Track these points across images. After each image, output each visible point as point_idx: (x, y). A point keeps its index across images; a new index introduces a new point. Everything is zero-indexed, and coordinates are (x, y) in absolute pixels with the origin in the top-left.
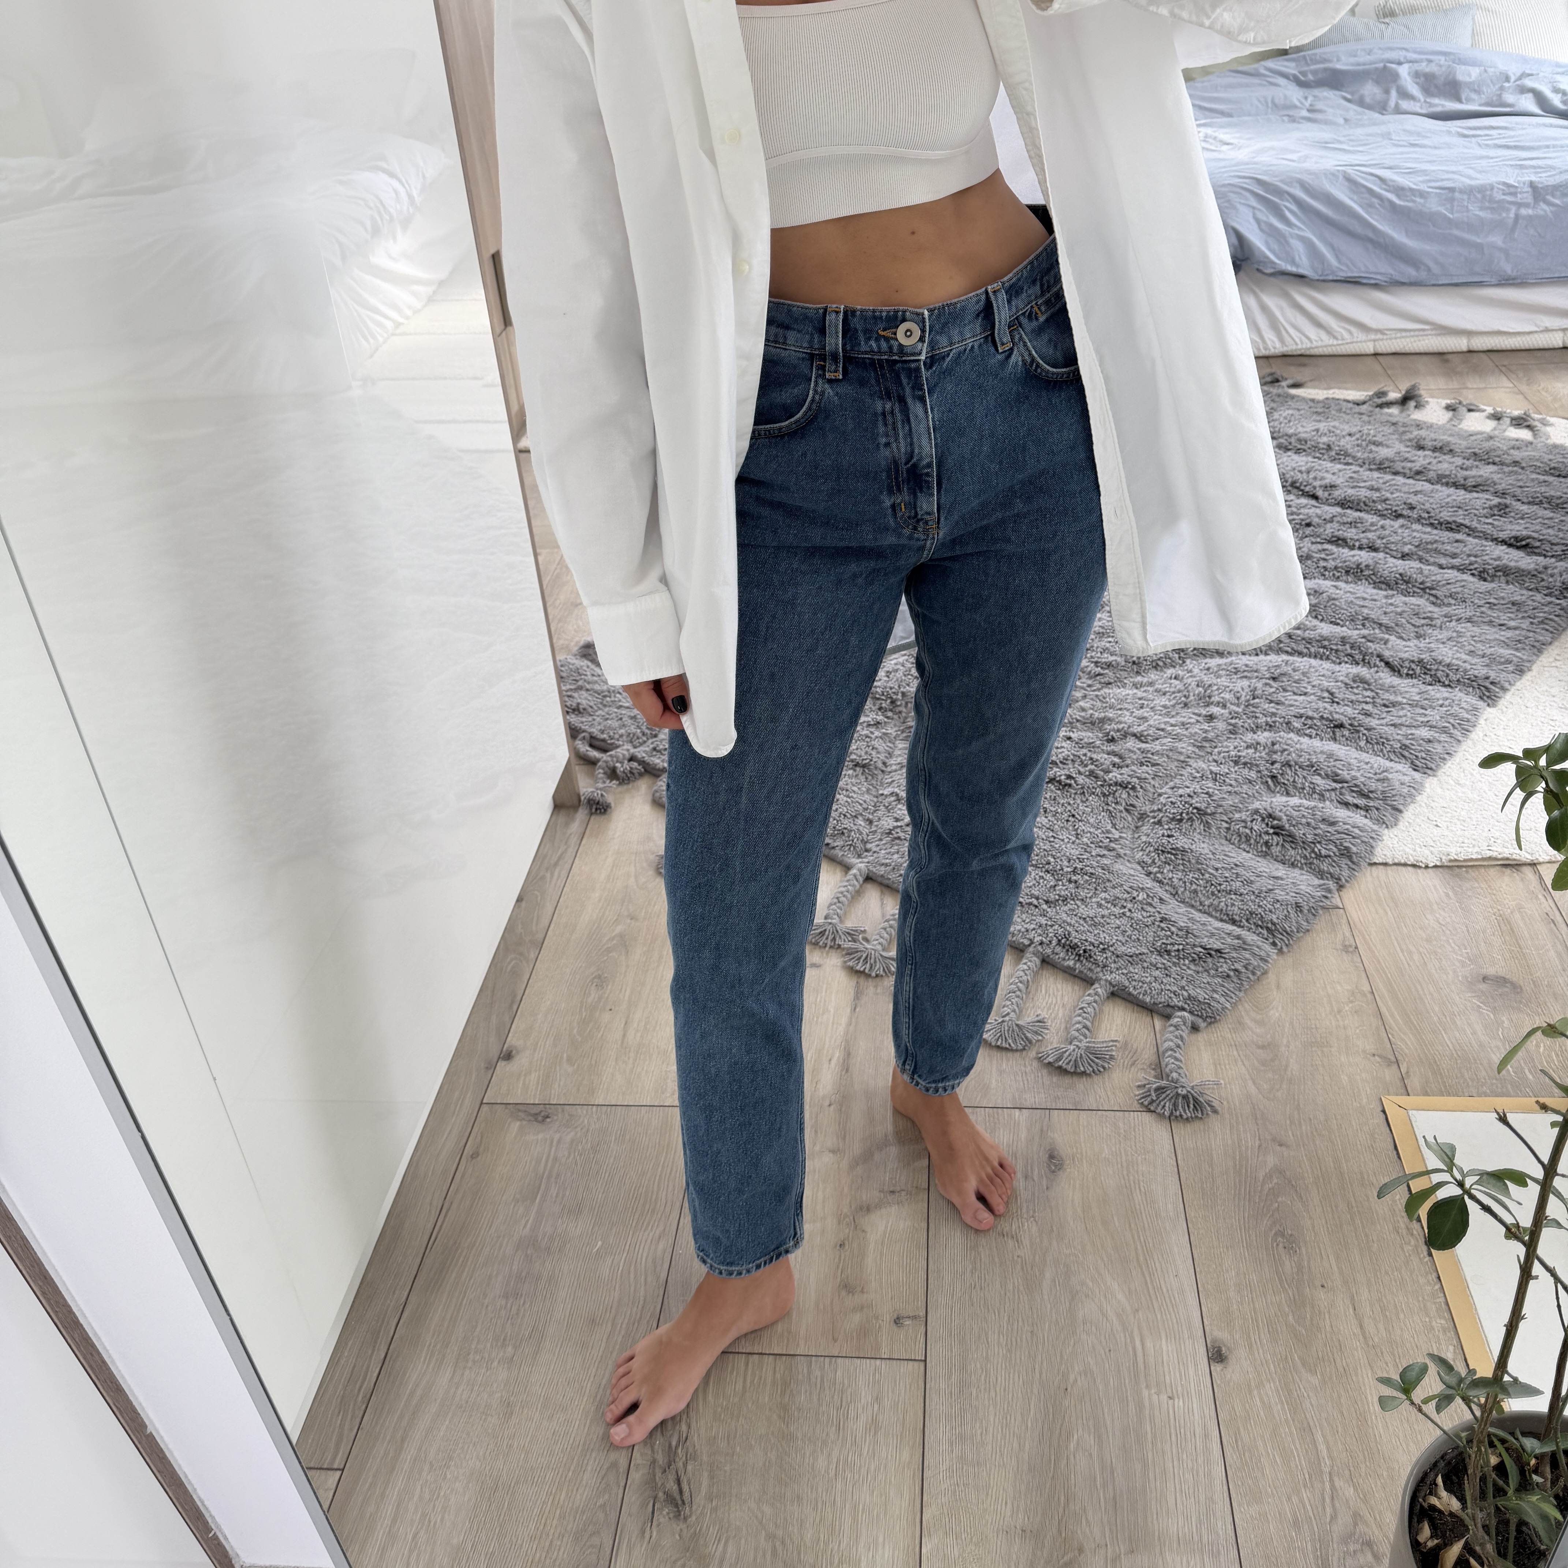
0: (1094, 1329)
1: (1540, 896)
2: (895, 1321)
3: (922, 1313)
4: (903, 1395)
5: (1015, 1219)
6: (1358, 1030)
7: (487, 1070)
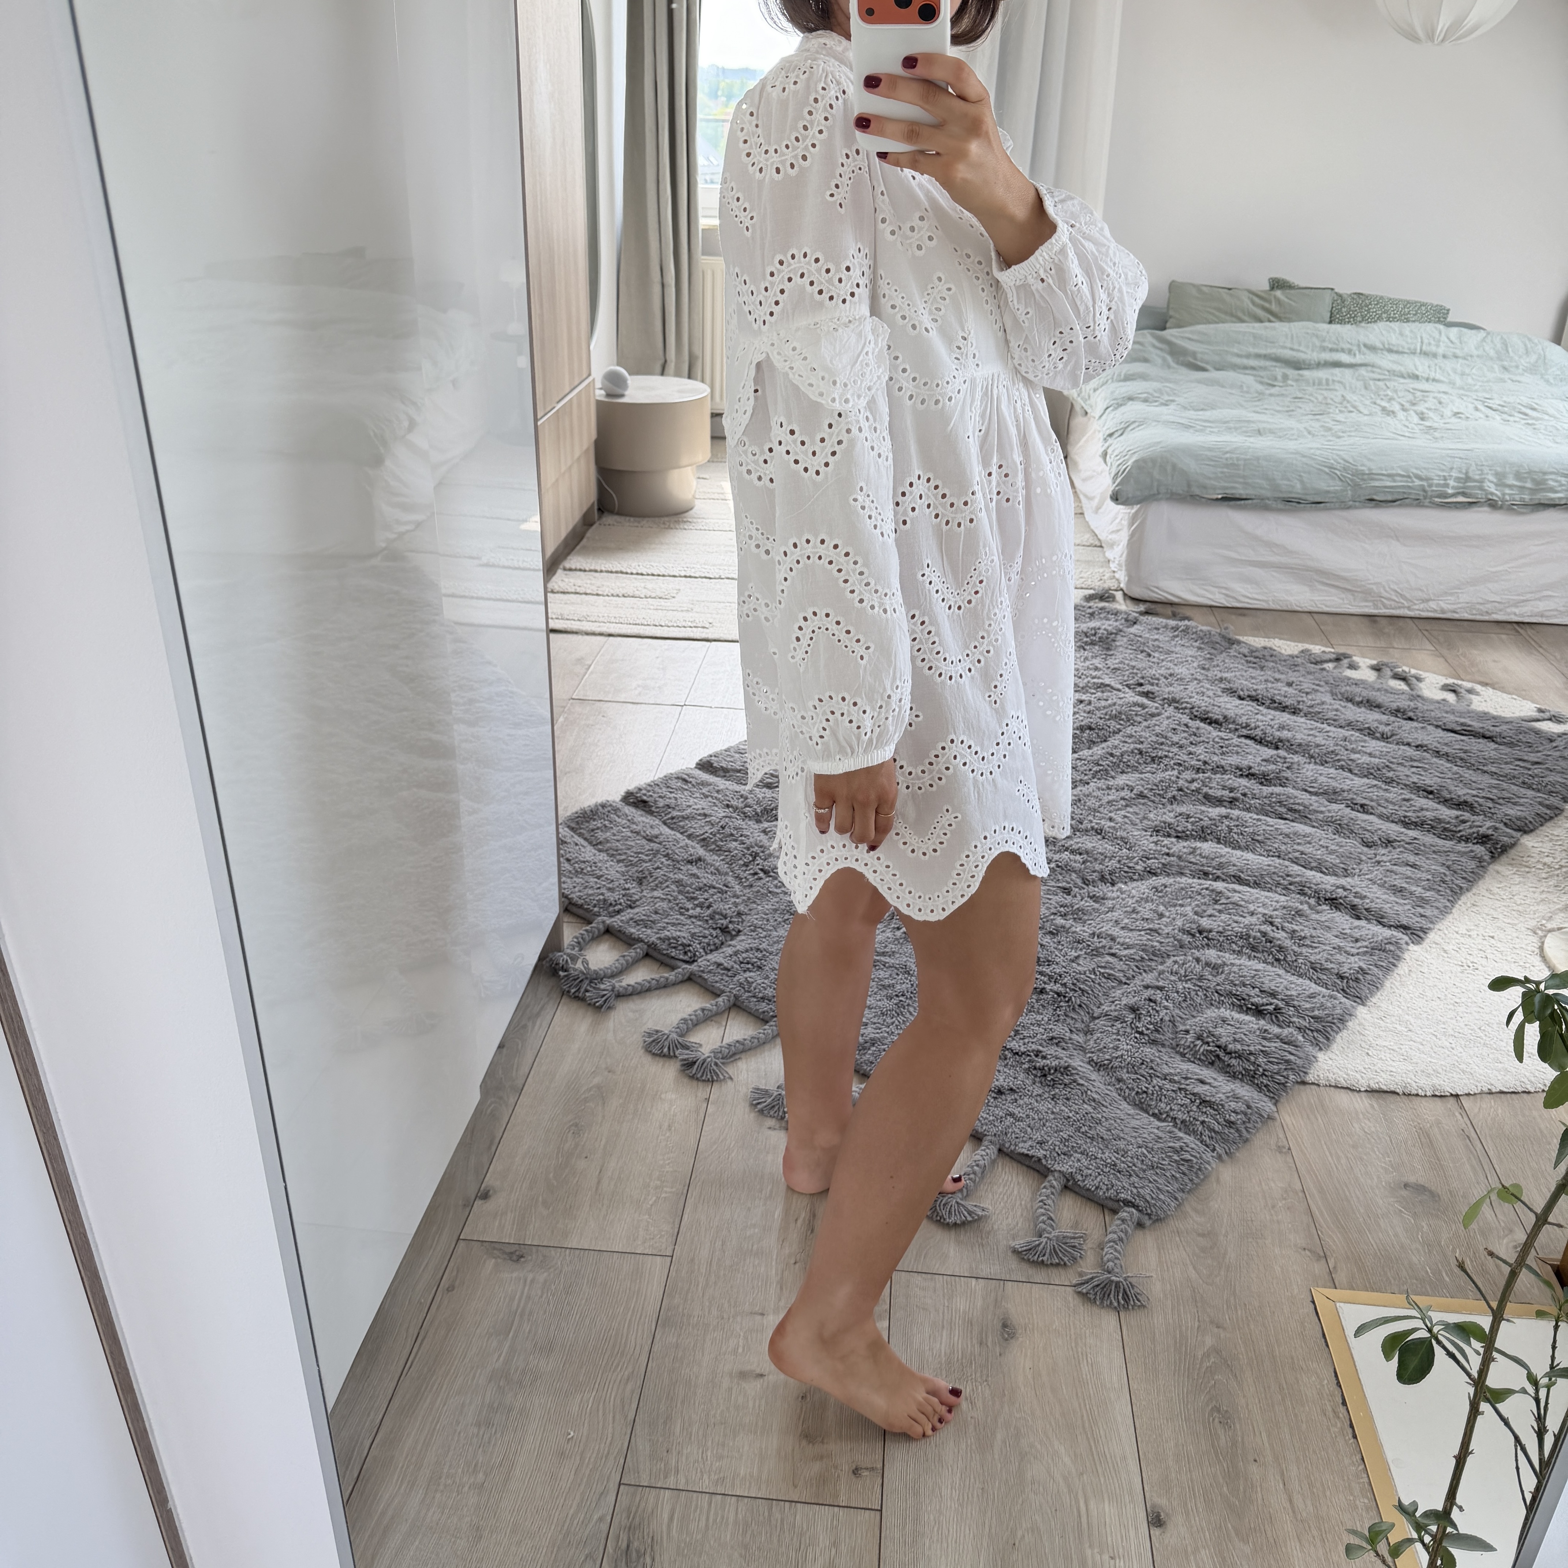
0: (1041, 1488)
2: (853, 1472)
3: (880, 1466)
4: (859, 1541)
5: (969, 1382)
6: (1290, 1225)
7: (465, 1207)
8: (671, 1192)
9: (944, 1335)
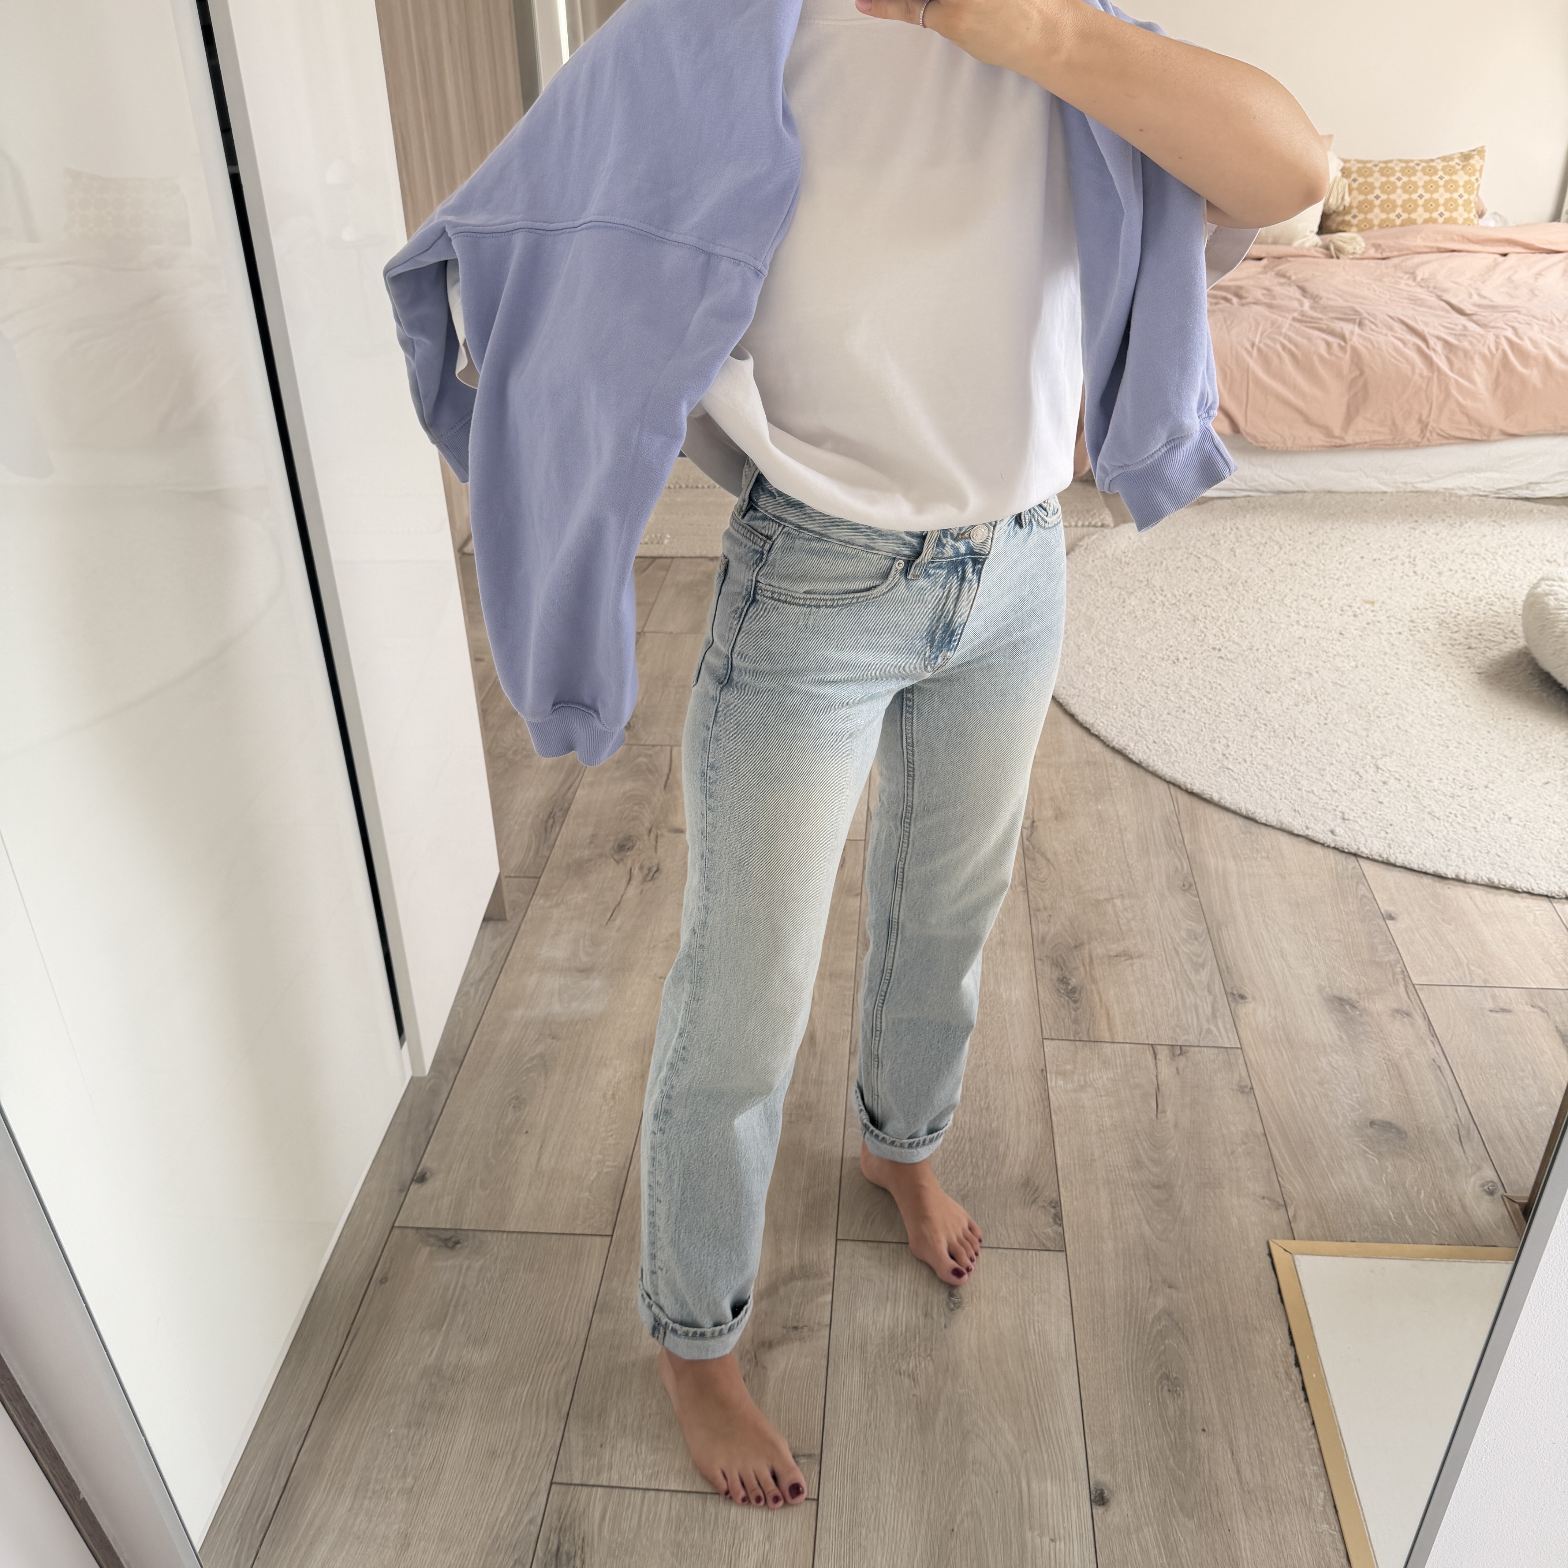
0: (983, 1470)
1: (1429, 1042)
3: (817, 1452)
4: (794, 1535)
5: (913, 1358)
6: (1249, 1173)
7: (401, 1191)
8: (612, 1167)
9: (888, 1308)
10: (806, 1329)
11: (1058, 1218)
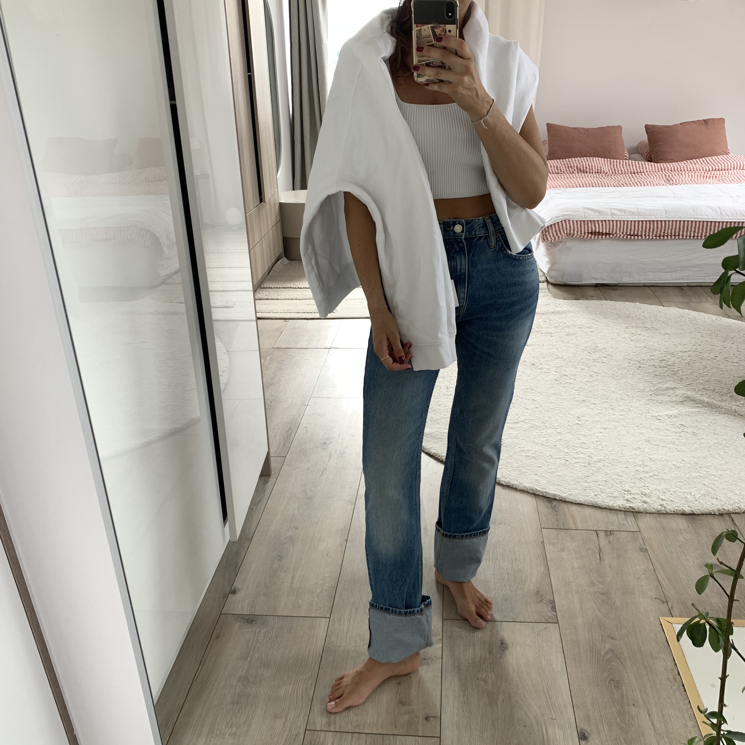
0: (523, 724)
2: (425, 719)
3: (439, 715)
5: (484, 672)
6: (648, 587)
7: (224, 597)
8: (328, 586)
9: (471, 649)
10: (430, 660)
11: (554, 608)
